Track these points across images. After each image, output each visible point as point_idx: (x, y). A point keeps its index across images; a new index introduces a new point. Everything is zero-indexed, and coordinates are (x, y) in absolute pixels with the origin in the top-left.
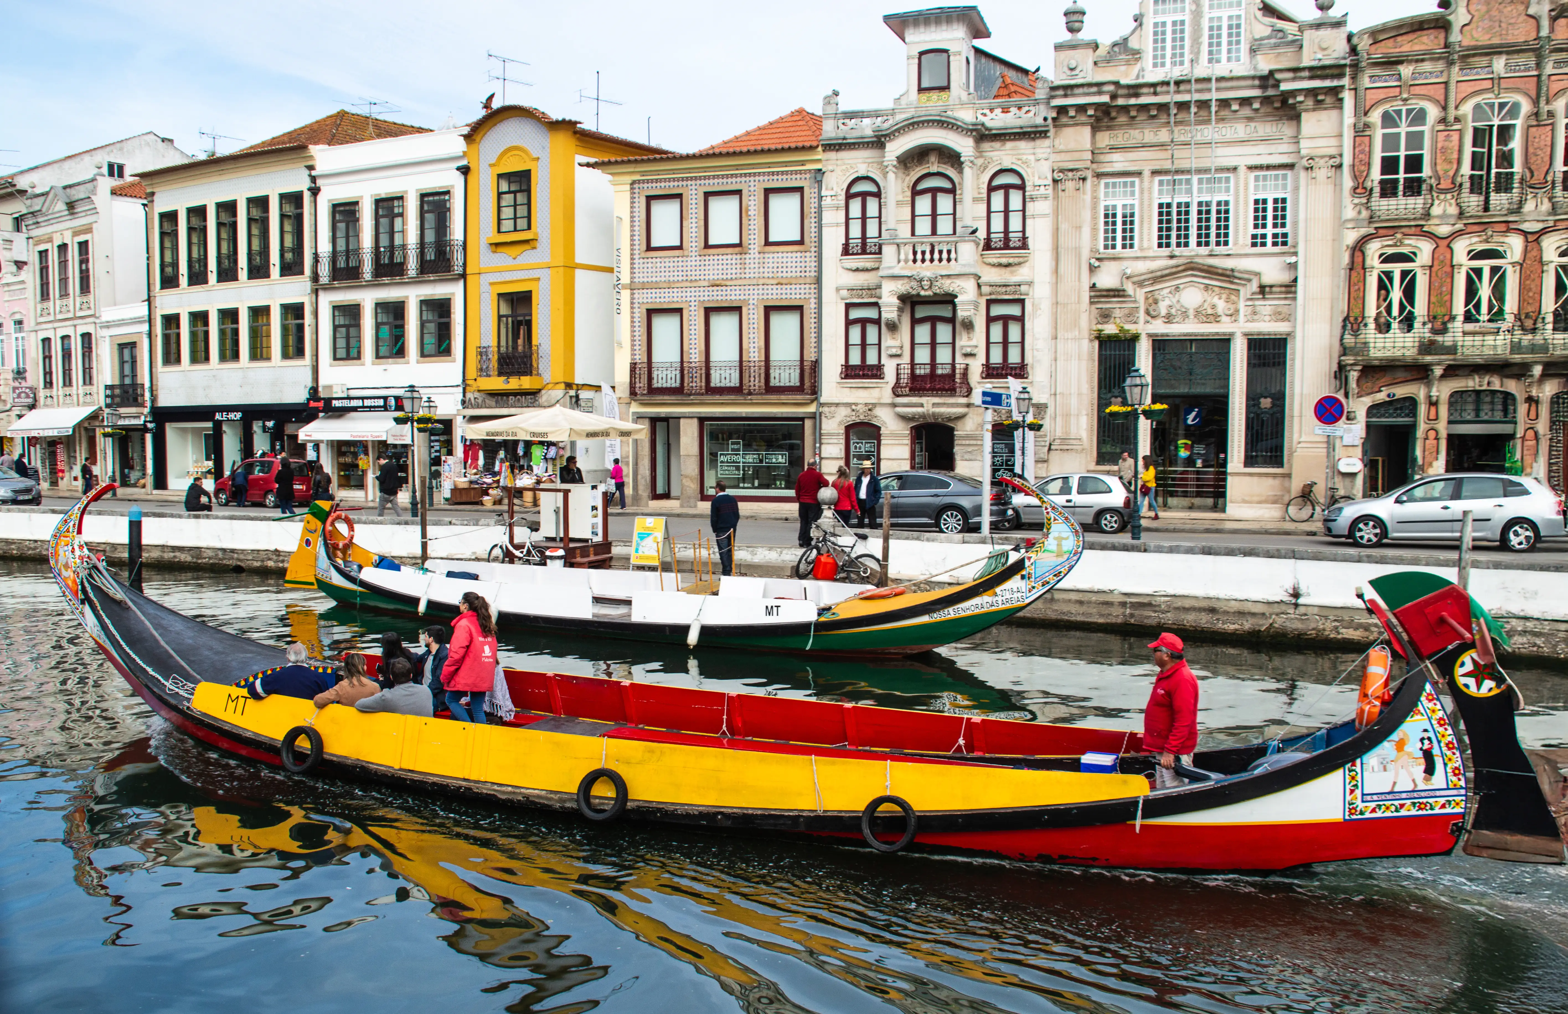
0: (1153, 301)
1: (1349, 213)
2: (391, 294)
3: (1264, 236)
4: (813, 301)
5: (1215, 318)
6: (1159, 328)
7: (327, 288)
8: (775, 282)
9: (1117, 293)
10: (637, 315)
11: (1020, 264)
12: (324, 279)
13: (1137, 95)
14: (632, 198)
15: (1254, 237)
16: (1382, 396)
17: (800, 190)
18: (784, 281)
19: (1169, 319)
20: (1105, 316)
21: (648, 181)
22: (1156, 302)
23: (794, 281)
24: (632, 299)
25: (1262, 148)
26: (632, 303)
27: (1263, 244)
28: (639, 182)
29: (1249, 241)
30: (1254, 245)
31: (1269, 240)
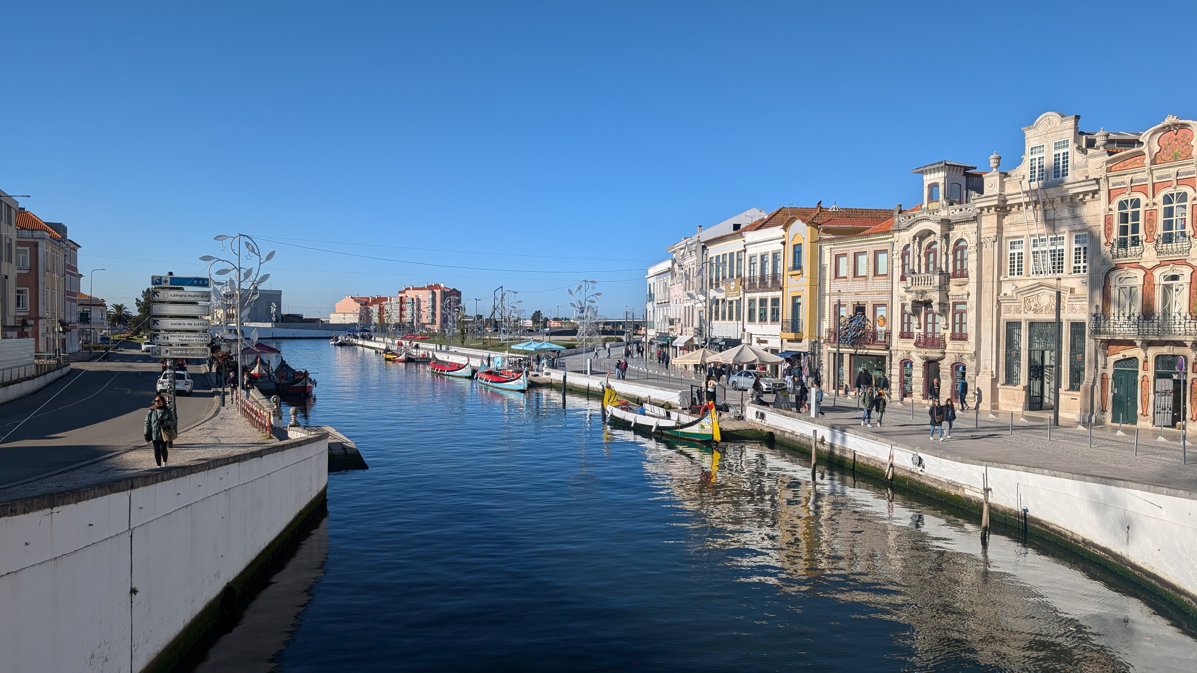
0: (1027, 302)
1: (1103, 256)
2: (764, 295)
3: (1079, 267)
4: (890, 302)
5: (1055, 311)
6: (1032, 316)
7: (747, 292)
8: (877, 293)
9: (1010, 298)
10: (831, 307)
11: (965, 285)
12: (747, 288)
13: (1015, 199)
14: (831, 255)
15: (1075, 268)
16: (1120, 357)
17: (887, 250)
18: (880, 293)
19: (1035, 310)
20: (1008, 310)
21: (836, 248)
22: (1029, 302)
23: (883, 293)
24: (830, 300)
26: (830, 302)
27: (1079, 272)
28: (834, 248)
29: (1072, 270)
30: (1075, 272)
31: (1082, 270)
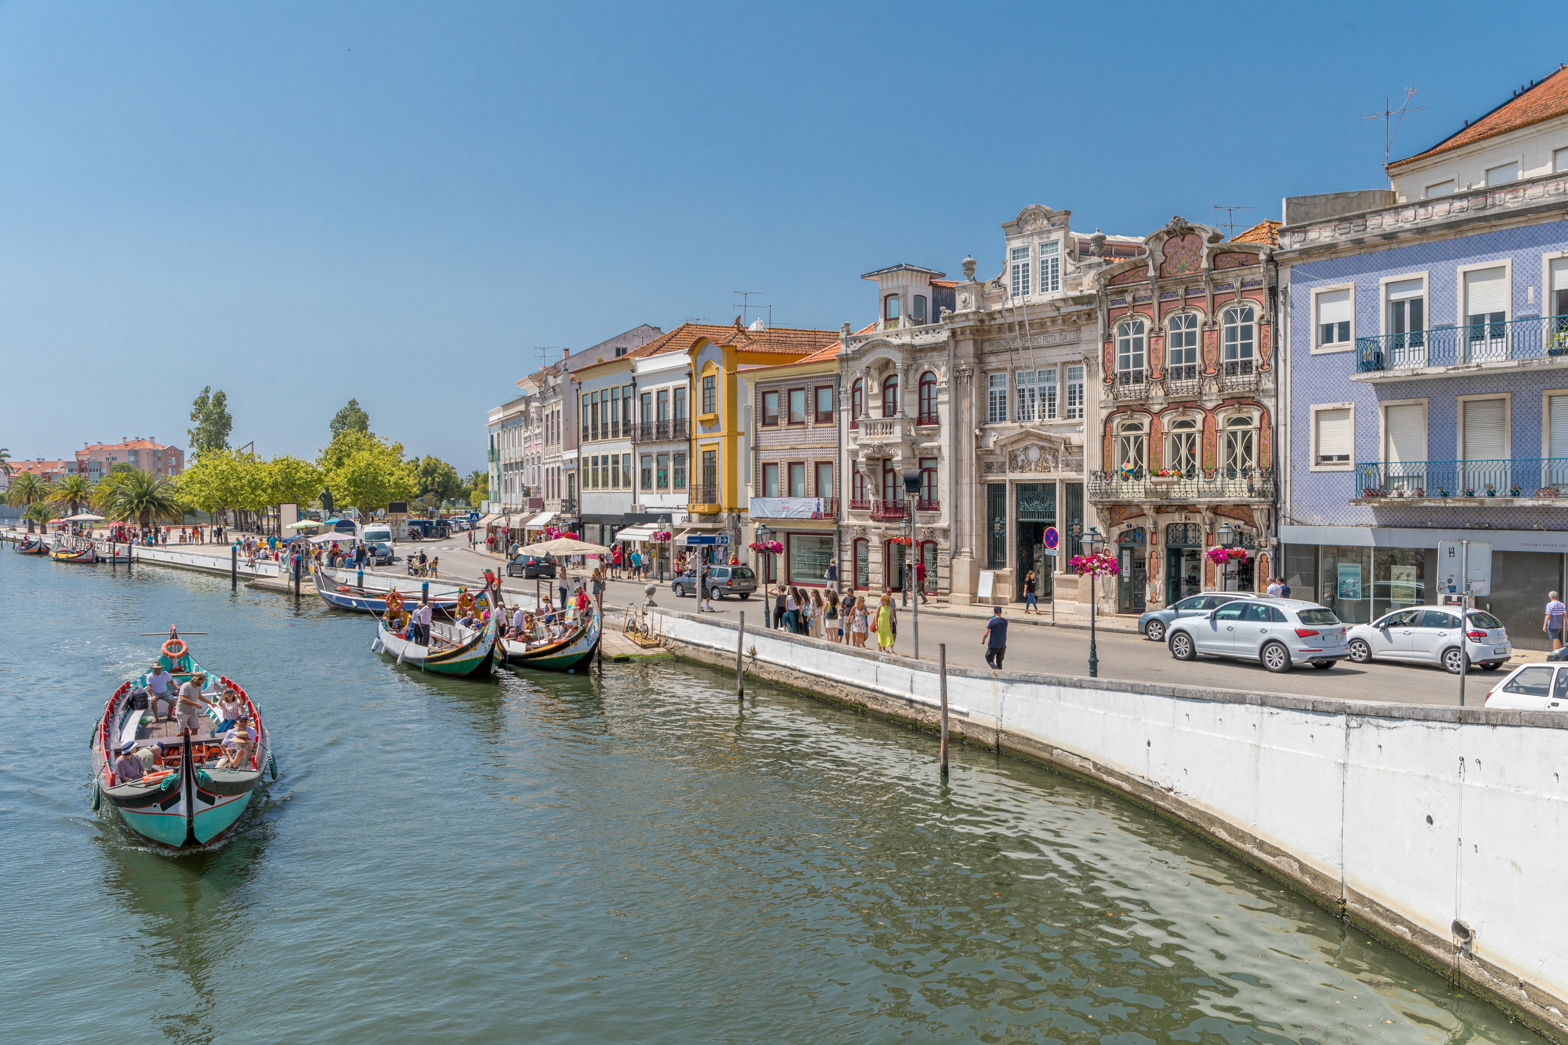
0: (1013, 457)
1: (1103, 397)
2: (663, 449)
3: (1074, 411)
4: (837, 459)
5: (1047, 469)
6: (1017, 476)
7: (639, 445)
8: (819, 447)
9: (991, 452)
10: (758, 467)
11: (935, 435)
12: (638, 439)
13: (994, 319)
15: (1069, 411)
16: (1124, 527)
17: (831, 387)
18: (824, 447)
19: (1022, 469)
20: (989, 467)
21: (762, 383)
22: (1016, 456)
23: (828, 447)
25: (1068, 350)
26: (756, 459)
27: (1074, 417)
28: (758, 383)
29: (1066, 414)
30: (1069, 417)
31: (1077, 414)
